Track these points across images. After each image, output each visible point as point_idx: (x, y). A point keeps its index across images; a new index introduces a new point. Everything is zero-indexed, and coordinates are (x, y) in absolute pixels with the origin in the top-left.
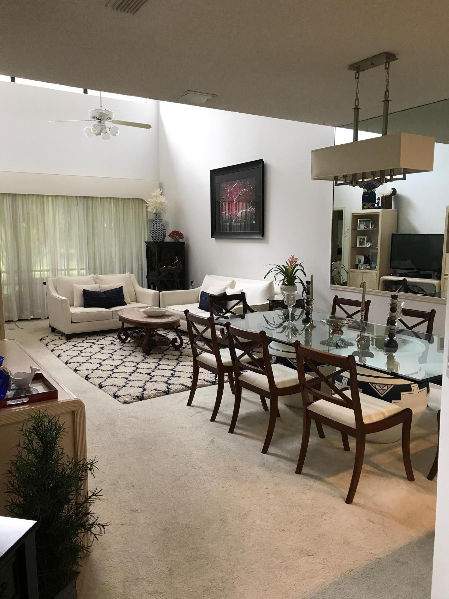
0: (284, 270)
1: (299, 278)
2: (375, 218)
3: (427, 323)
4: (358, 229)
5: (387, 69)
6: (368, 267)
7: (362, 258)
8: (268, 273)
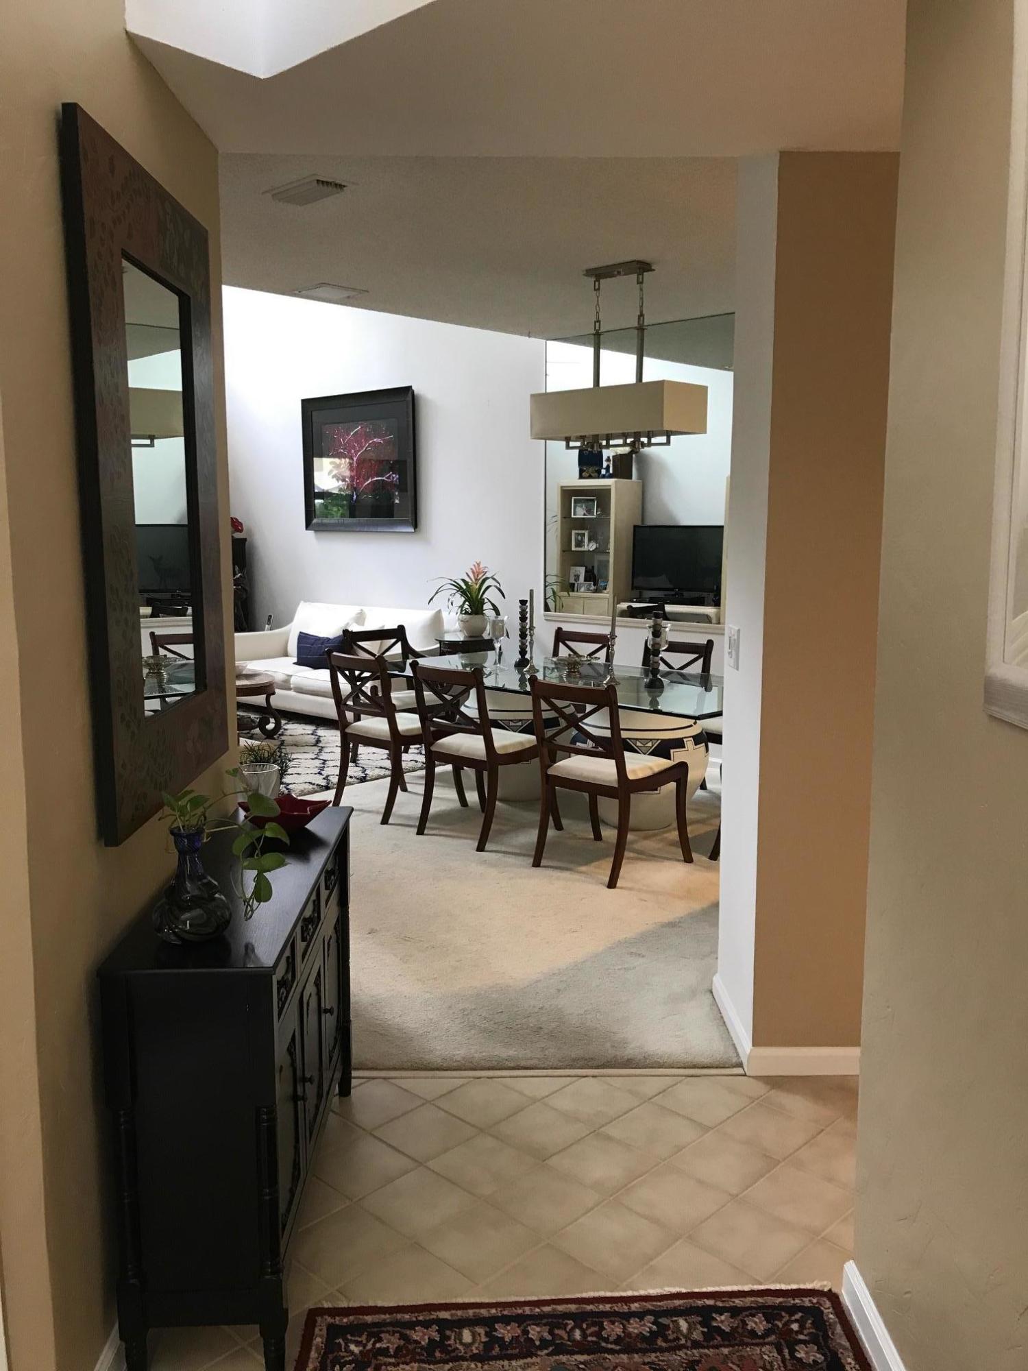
0: (464, 587)
1: (490, 601)
2: (602, 497)
3: (701, 660)
4: (573, 516)
5: (640, 282)
6: (593, 587)
7: (582, 571)
8: (437, 593)
